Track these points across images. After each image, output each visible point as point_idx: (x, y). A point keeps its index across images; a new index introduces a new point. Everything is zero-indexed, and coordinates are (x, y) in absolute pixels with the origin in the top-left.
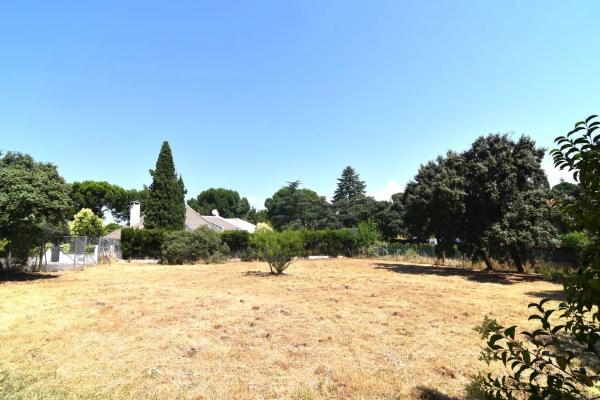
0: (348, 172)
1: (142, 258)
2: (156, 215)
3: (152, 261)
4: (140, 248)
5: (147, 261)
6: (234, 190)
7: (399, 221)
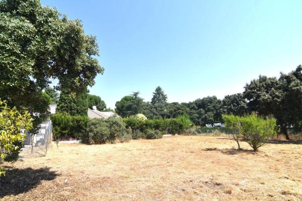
0: (158, 90)
1: (68, 139)
2: (67, 107)
3: (75, 141)
4: (67, 131)
5: (71, 142)
6: (97, 95)
7: (196, 115)
